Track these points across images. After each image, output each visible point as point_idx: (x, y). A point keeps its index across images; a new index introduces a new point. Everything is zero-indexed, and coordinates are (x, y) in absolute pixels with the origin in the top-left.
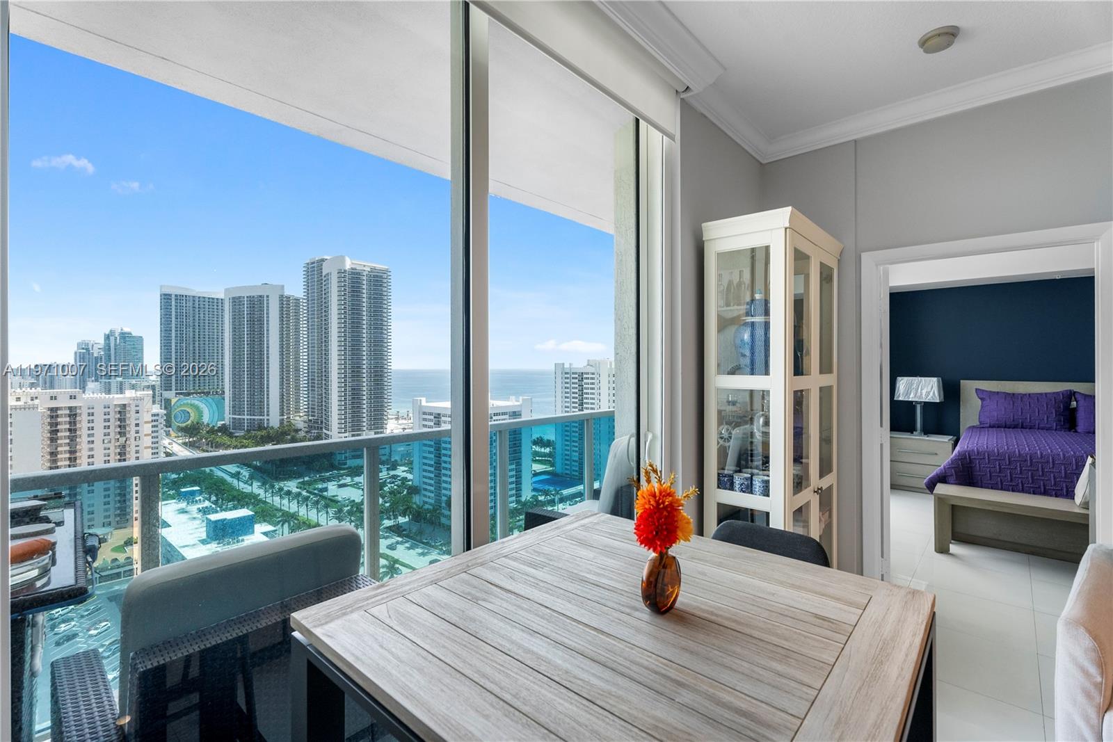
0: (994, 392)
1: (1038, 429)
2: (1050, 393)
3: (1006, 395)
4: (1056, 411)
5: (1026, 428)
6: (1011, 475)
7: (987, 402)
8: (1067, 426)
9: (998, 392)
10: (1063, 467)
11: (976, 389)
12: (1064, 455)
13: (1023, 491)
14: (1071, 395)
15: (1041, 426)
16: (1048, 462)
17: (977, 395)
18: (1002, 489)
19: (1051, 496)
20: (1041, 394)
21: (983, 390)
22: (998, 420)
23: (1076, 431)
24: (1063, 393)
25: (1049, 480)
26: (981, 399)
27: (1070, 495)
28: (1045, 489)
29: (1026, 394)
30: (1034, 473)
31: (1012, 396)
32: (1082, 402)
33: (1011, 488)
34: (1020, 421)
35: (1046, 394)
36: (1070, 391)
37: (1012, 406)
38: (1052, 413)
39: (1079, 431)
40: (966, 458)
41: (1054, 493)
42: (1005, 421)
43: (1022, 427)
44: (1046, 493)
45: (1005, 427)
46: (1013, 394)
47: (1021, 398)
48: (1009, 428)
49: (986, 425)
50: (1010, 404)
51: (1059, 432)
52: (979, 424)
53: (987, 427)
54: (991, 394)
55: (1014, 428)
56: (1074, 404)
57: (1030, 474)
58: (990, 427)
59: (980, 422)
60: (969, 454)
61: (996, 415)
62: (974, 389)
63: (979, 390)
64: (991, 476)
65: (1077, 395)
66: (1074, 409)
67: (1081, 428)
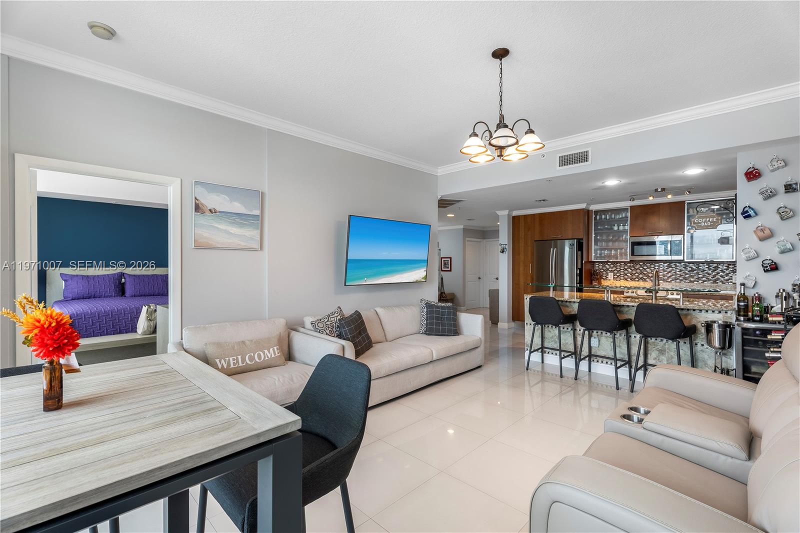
0: (75, 275)
1: (104, 297)
2: (110, 274)
3: (83, 277)
4: (114, 285)
5: (96, 298)
6: (99, 326)
7: (70, 282)
8: (121, 293)
9: (77, 275)
10: (129, 315)
11: (61, 274)
12: (130, 308)
13: (107, 334)
14: (122, 275)
15: (106, 295)
16: (121, 313)
17: (62, 278)
18: (94, 336)
19: (123, 333)
20: (104, 275)
21: (66, 274)
22: (77, 294)
23: (125, 296)
24: (117, 274)
25: (122, 324)
26: (65, 280)
27: (134, 330)
28: (120, 330)
29: (95, 276)
30: (114, 321)
32: (128, 279)
33: (99, 334)
34: (93, 293)
35: (107, 275)
36: (121, 272)
37: (87, 284)
38: (112, 287)
39: (126, 296)
41: (125, 331)
42: (83, 295)
43: (94, 297)
44: (120, 332)
45: (83, 298)
46: (88, 276)
47: (93, 278)
48: (86, 299)
49: (69, 299)
50: (86, 282)
51: (116, 298)
52: (63, 298)
53: (70, 300)
54: (72, 276)
55: (89, 298)
56: (123, 280)
57: (111, 322)
58: (72, 299)
59: (64, 297)
61: (76, 291)
62: (59, 274)
63: (63, 274)
64: (86, 329)
65: (125, 275)
66: (124, 283)
67: (127, 294)
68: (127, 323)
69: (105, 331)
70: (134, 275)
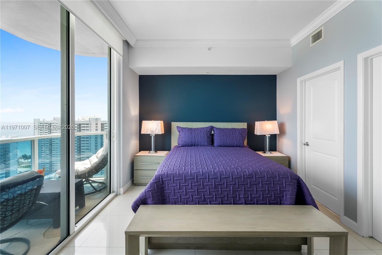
0: (184, 128)
1: (201, 146)
3: (189, 129)
4: (207, 136)
5: (196, 146)
6: (186, 190)
7: (181, 133)
8: (211, 143)
11: (177, 126)
14: (212, 128)
15: (201, 144)
17: (177, 129)
20: (201, 128)
21: (180, 127)
22: (185, 143)
24: (209, 127)
26: (179, 131)
29: (196, 128)
31: (191, 129)
32: (216, 131)
34: (194, 142)
35: (203, 128)
36: (212, 126)
37: (190, 135)
38: (205, 137)
39: (215, 146)
40: (159, 181)
42: (188, 143)
43: (194, 146)
46: (191, 128)
48: (189, 146)
51: (208, 147)
55: (191, 146)
56: (213, 132)
58: (182, 146)
59: (178, 144)
60: (161, 177)
61: (184, 139)
62: (176, 127)
63: (178, 126)
64: (174, 193)
65: (214, 128)
66: (213, 134)
67: (215, 144)
68: (211, 190)
69: (191, 197)
70: (220, 128)
